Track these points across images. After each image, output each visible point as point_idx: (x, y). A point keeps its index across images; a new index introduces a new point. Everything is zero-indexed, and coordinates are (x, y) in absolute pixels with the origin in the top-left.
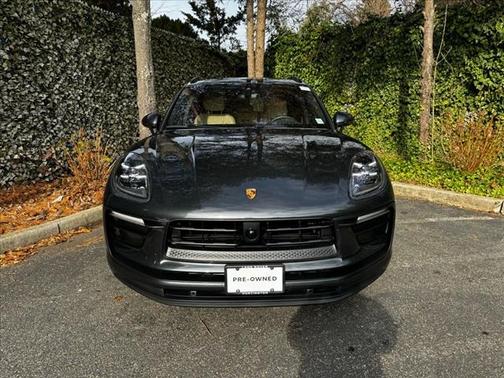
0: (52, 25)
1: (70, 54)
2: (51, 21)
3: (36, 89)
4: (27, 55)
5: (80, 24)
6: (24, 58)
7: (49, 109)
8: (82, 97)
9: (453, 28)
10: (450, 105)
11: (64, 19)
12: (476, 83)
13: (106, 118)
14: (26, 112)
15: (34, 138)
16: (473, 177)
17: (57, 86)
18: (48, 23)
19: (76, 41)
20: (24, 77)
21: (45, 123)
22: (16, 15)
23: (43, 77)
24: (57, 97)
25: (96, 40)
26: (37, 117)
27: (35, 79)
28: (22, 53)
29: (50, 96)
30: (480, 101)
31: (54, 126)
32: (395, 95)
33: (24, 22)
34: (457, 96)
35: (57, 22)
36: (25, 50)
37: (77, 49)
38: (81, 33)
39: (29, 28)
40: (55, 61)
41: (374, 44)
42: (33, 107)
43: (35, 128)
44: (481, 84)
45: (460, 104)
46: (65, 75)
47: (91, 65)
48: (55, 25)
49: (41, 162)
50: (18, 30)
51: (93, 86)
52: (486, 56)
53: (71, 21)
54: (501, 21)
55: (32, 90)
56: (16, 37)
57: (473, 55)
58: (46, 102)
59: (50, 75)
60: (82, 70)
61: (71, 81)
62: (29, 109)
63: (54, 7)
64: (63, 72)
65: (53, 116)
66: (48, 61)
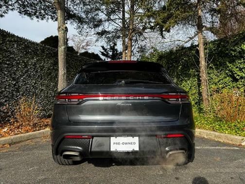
0: (23, 53)
1: (31, 65)
2: (23, 51)
3: (10, 79)
4: (8, 64)
5: (38, 53)
6: (6, 66)
7: (16, 88)
8: (35, 84)
9: (220, 49)
10: (224, 88)
11: (30, 50)
12: (235, 75)
13: (47, 93)
14: (3, 89)
15: (6, 101)
16: (233, 125)
17: (22, 78)
18: (21, 52)
19: (35, 59)
20: (5, 74)
21: (13, 95)
22: (5, 48)
23: (15, 74)
24: (22, 83)
25: (46, 59)
26: (9, 92)
27: (11, 75)
28: (6, 64)
29: (17, 82)
30: (240, 85)
31: (17, 96)
32: (196, 83)
33: (9, 51)
34: (227, 82)
35: (26, 51)
36: (7, 62)
37: (35, 63)
38: (38, 56)
39: (11, 53)
40: (23, 68)
41: (183, 59)
42: (7, 87)
43: (7, 97)
44: (239, 75)
45: (229, 87)
46: (27, 74)
47: (42, 70)
48: (25, 52)
49: (8, 113)
50: (6, 54)
51: (41, 79)
52: (239, 62)
53: (33, 51)
54: (244, 44)
55: (8, 80)
56: (4, 57)
57: (232, 61)
58: (15, 85)
59: (19, 73)
60: (37, 72)
61: (30, 77)
62: (5, 88)
63: (25, 45)
64: (26, 72)
65: (18, 91)
66: (19, 67)
